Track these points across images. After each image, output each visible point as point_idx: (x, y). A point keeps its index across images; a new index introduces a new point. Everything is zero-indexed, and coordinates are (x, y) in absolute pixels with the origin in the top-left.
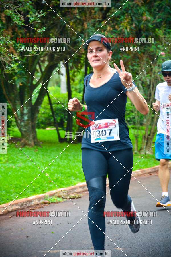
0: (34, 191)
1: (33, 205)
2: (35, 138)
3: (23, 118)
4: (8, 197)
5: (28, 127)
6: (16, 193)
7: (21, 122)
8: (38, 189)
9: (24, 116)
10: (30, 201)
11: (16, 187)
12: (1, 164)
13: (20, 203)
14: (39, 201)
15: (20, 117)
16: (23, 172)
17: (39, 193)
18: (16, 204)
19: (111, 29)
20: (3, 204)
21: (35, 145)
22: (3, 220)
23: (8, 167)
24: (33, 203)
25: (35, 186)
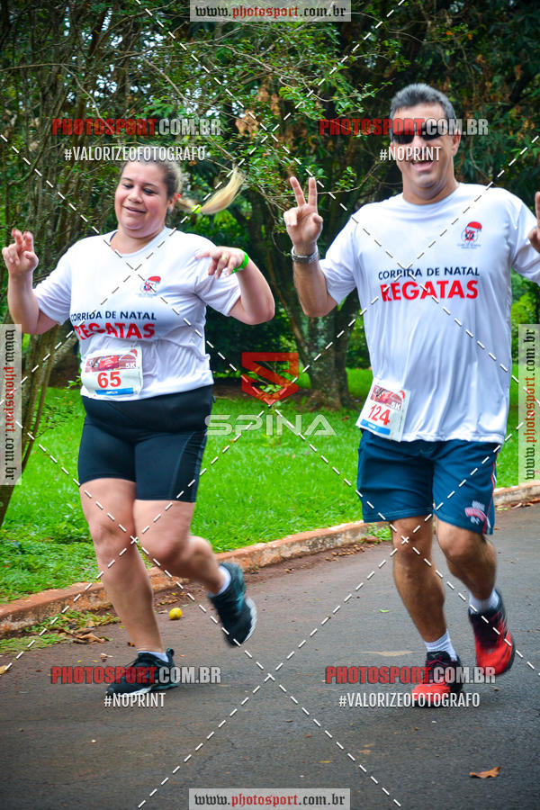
0: (343, 512)
1: (339, 544)
2: (343, 387)
3: (316, 341)
4: (281, 525)
5: (327, 363)
6: (301, 516)
7: (310, 352)
8: (352, 509)
9: (318, 337)
10: (333, 536)
11: (300, 503)
12: (266, 448)
13: (310, 539)
14: (354, 536)
15: (307, 340)
16: (315, 468)
17: (354, 517)
18: (301, 542)
19: (533, 126)
20: (270, 541)
21: (344, 405)
22: (271, 577)
23: (281, 455)
24: (340, 542)
25: (344, 502)
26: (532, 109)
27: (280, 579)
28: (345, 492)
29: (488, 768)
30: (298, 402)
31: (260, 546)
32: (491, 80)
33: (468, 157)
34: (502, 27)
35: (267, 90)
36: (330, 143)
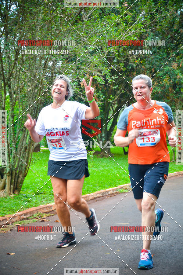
0: (110, 185)
1: (109, 194)
3: (102, 139)
6: (99, 186)
8: (112, 184)
10: (108, 192)
11: (99, 183)
13: (102, 192)
14: (113, 191)
16: (103, 173)
17: (113, 186)
18: (99, 193)
19: (157, 84)
24: (109, 193)
25: (110, 182)
27: (94, 203)
28: (110, 180)
30: (97, 155)
31: (89, 195)
32: (146, 72)
34: (149, 59)
35: (89, 75)
36: (105, 88)
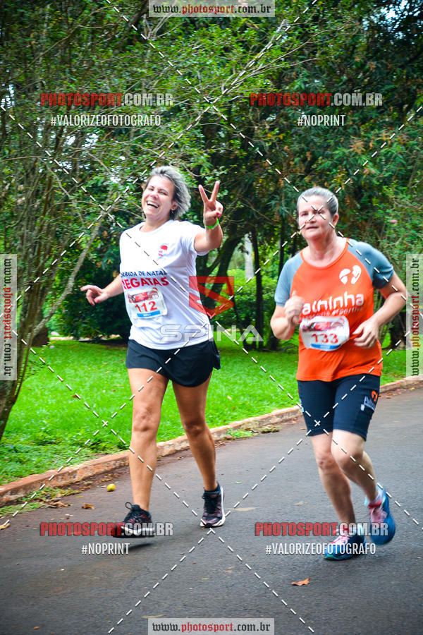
4: (175, 430)
8: (217, 419)
14: (219, 435)
17: (218, 424)
20: (168, 440)
22: (169, 463)
25: (212, 415)
26: (317, 177)
27: (174, 464)
29: (303, 579)
31: (162, 444)
32: (293, 160)
33: (281, 205)
